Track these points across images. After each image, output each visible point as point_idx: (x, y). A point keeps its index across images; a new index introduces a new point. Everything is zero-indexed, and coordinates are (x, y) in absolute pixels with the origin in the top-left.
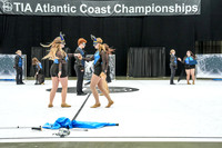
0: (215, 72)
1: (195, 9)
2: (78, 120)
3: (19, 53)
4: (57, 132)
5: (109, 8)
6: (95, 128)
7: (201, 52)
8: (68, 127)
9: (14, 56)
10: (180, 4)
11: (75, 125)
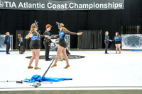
0: (133, 45)
1: (120, 6)
2: (46, 76)
3: (8, 34)
4: (33, 84)
5: (66, 5)
6: (57, 81)
7: (125, 33)
8: (40, 81)
9: (5, 36)
10: (111, 3)
11: (44, 79)
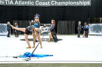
4: (25, 59)
5: (49, 2)
6: (42, 57)
8: (30, 57)
11: (33, 56)
